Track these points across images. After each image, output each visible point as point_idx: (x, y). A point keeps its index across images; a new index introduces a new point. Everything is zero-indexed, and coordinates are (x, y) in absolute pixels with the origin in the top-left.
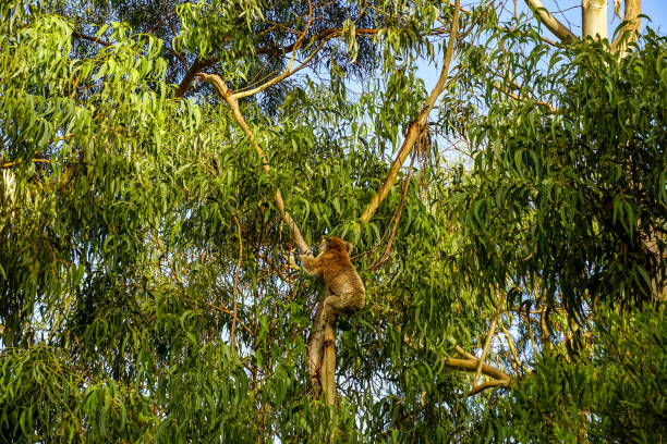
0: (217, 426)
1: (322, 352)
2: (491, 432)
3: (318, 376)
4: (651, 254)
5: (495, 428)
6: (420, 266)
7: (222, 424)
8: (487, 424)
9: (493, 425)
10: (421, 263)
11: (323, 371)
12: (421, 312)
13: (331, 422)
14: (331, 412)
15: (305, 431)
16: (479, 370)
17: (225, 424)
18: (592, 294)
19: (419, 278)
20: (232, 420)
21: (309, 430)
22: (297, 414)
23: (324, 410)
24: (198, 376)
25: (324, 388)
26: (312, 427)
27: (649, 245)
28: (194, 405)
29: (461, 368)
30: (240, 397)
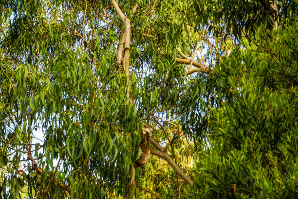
0: (77, 85)
1: (124, 53)
2: (198, 90)
3: (122, 64)
4: (274, 11)
5: (200, 88)
6: (166, 15)
7: (78, 84)
8: (196, 86)
9: (199, 86)
10: (167, 13)
11: (124, 62)
12: (168, 36)
13: (127, 84)
14: (128, 79)
15: (116, 87)
16: (191, 64)
17: (80, 84)
18: (247, 29)
19: (166, 20)
20: (83, 82)
21: (118, 87)
22: (112, 80)
23: (124, 78)
24: (68, 62)
25: (124, 69)
26: (119, 86)
27: (273, 7)
28: (67, 76)
29: (183, 63)
30: (87, 72)
